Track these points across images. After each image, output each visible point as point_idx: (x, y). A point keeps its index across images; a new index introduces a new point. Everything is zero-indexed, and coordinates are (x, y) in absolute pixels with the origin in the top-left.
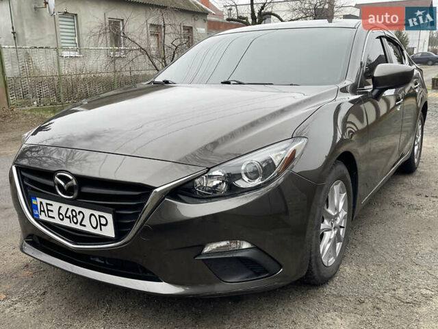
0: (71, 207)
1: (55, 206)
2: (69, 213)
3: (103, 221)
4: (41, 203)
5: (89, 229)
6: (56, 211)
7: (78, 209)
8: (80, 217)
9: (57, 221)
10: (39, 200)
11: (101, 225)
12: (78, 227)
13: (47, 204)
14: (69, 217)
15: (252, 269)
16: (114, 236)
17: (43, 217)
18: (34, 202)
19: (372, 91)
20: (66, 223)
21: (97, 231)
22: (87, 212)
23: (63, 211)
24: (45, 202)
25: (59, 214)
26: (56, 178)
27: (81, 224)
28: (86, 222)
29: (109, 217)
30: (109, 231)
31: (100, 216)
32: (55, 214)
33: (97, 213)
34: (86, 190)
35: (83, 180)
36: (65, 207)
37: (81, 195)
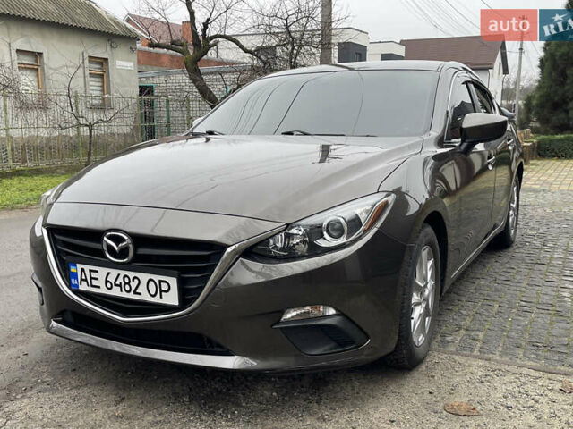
0: (123, 273)
1: (102, 272)
2: (120, 280)
3: (165, 287)
4: (83, 270)
5: (145, 297)
6: (102, 279)
7: (131, 274)
8: (134, 285)
9: (104, 291)
10: (80, 266)
11: (162, 291)
12: (131, 296)
13: (91, 271)
14: (120, 285)
16: (177, 303)
17: (84, 287)
18: (73, 269)
19: (460, 145)
20: (116, 292)
21: (157, 300)
22: (144, 277)
24: (87, 268)
25: (107, 281)
26: (105, 239)
27: (135, 293)
28: (142, 289)
29: (173, 282)
30: (172, 298)
31: (161, 281)
32: (101, 283)
33: (157, 278)
36: (114, 273)
37: (137, 258)
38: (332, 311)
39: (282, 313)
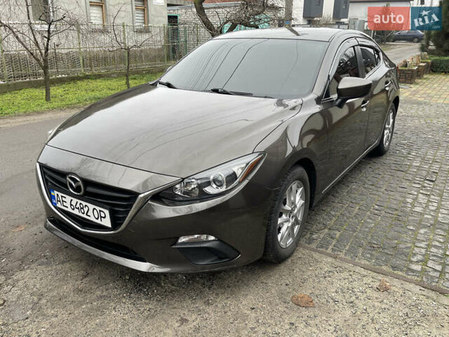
0: (79, 201)
1: (68, 198)
2: (78, 206)
3: (103, 215)
4: (57, 195)
5: (92, 219)
6: (69, 203)
7: (84, 203)
8: (86, 209)
9: (69, 210)
10: (56, 192)
11: (101, 217)
12: (84, 216)
13: (62, 197)
14: (78, 208)
15: (216, 255)
16: (110, 226)
17: (59, 205)
18: (52, 193)
19: (337, 100)
20: (76, 212)
21: (98, 221)
22: (91, 207)
23: (74, 203)
24: (60, 194)
25: (71, 205)
26: (68, 178)
27: (87, 215)
28: (90, 213)
29: (107, 212)
30: (107, 222)
31: (100, 211)
32: (68, 205)
33: (98, 208)
34: (90, 189)
35: (87, 183)
36: (75, 201)
37: (86, 193)
38: (212, 238)
39: (178, 238)
